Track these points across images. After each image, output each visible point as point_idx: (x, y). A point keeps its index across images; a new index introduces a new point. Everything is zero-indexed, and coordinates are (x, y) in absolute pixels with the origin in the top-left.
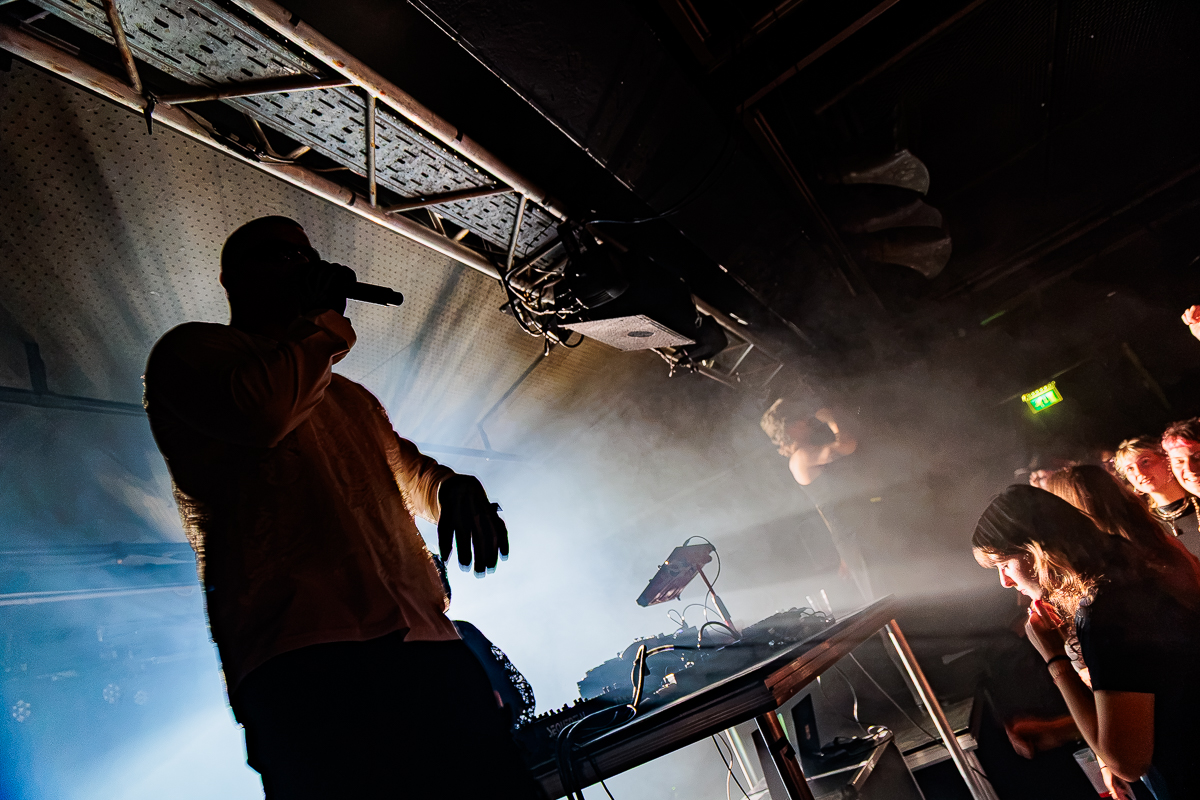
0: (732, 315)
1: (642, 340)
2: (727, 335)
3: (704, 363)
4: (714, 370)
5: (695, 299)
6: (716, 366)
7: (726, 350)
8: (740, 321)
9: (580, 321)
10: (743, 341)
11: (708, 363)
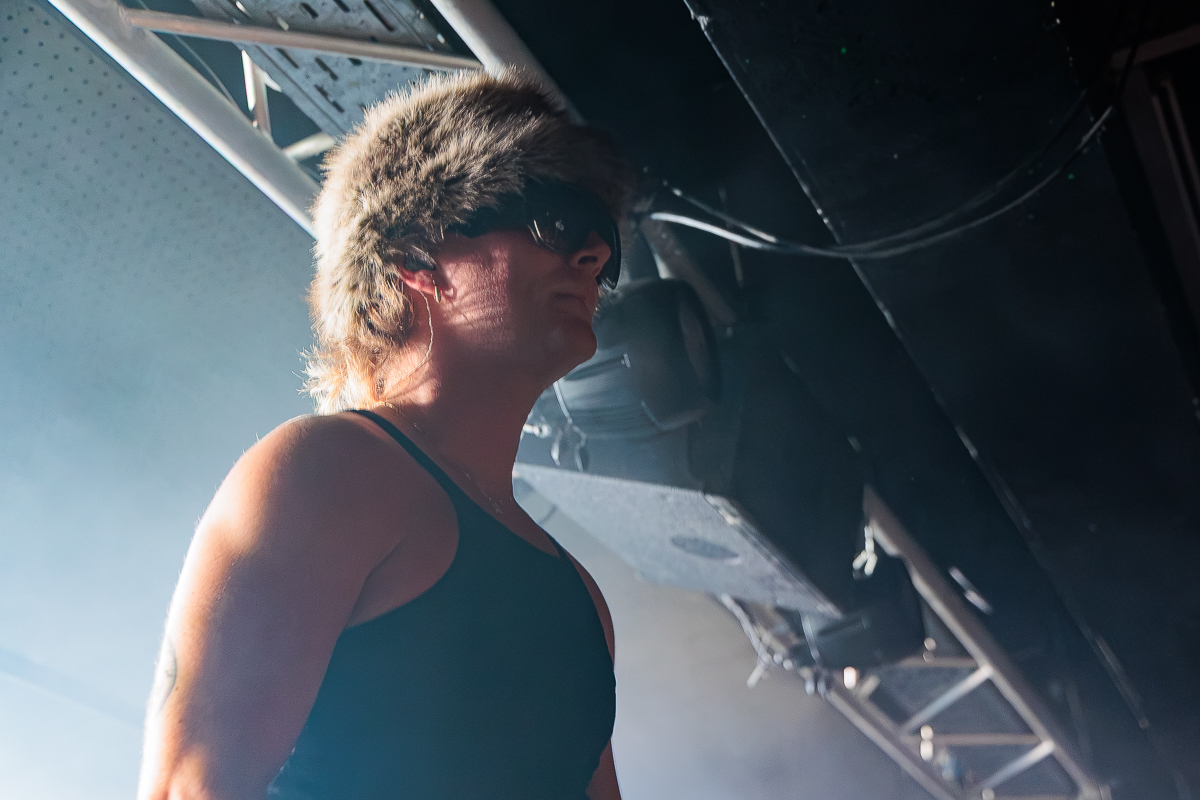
0: (957, 575)
1: (703, 563)
2: (930, 624)
3: (850, 676)
4: (871, 709)
5: (871, 500)
6: (877, 697)
7: (910, 663)
8: (973, 597)
9: (551, 464)
10: (964, 653)
11: (861, 678)
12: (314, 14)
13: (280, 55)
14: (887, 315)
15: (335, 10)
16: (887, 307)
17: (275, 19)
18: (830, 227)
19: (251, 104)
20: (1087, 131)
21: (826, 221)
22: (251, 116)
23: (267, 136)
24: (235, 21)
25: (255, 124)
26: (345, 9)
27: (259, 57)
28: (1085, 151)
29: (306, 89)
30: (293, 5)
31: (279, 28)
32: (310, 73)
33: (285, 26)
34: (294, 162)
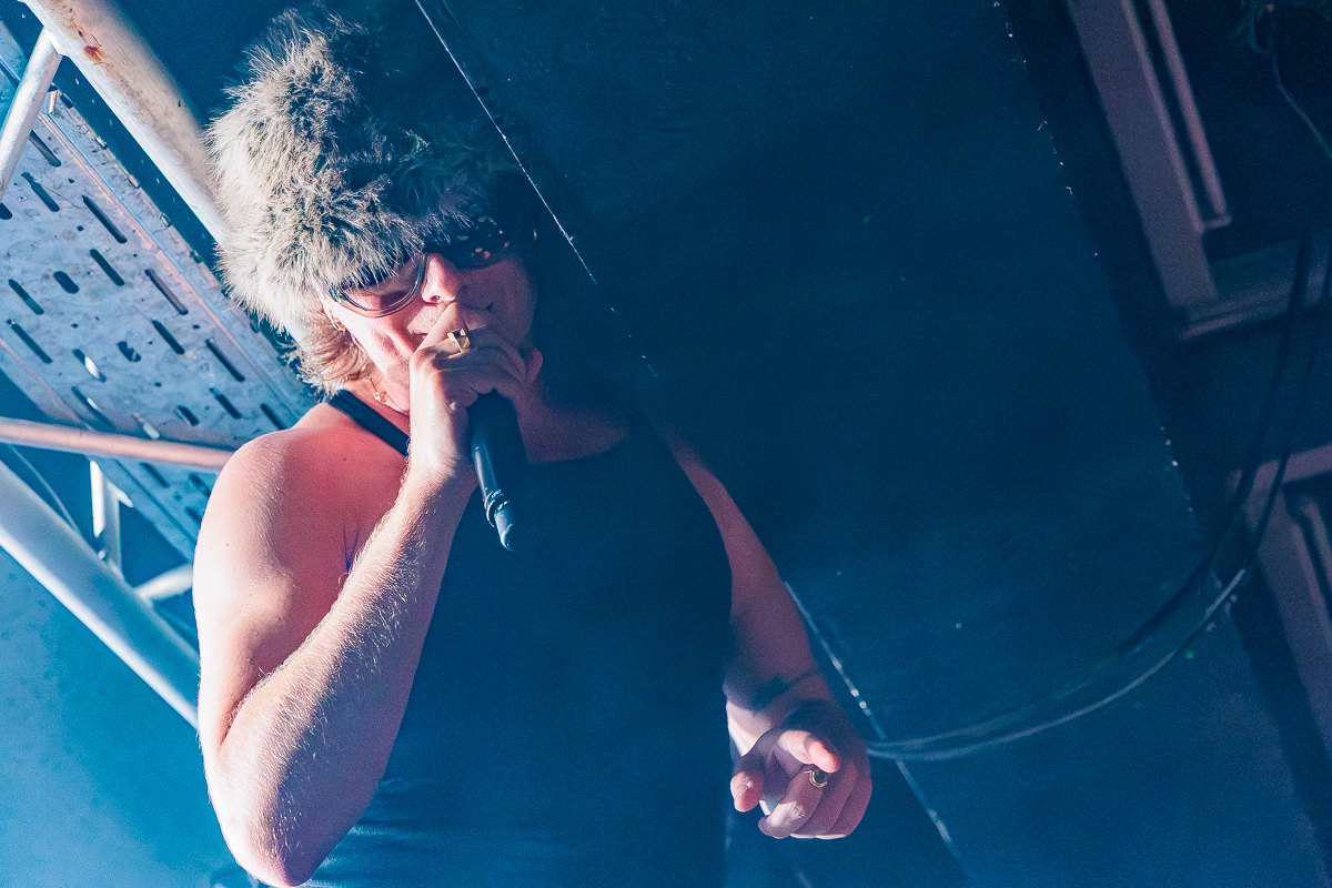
12: (194, 421)
13: (145, 472)
14: (941, 827)
15: (222, 416)
16: (941, 817)
17: (141, 425)
18: (868, 712)
19: (98, 527)
20: (1213, 602)
21: (863, 705)
22: (96, 544)
23: (116, 570)
24: (89, 427)
25: (102, 554)
26: (235, 414)
27: (115, 472)
28: (1210, 628)
29: (175, 515)
30: (166, 409)
31: (145, 437)
32: (182, 494)
33: (154, 434)
34: (149, 605)
